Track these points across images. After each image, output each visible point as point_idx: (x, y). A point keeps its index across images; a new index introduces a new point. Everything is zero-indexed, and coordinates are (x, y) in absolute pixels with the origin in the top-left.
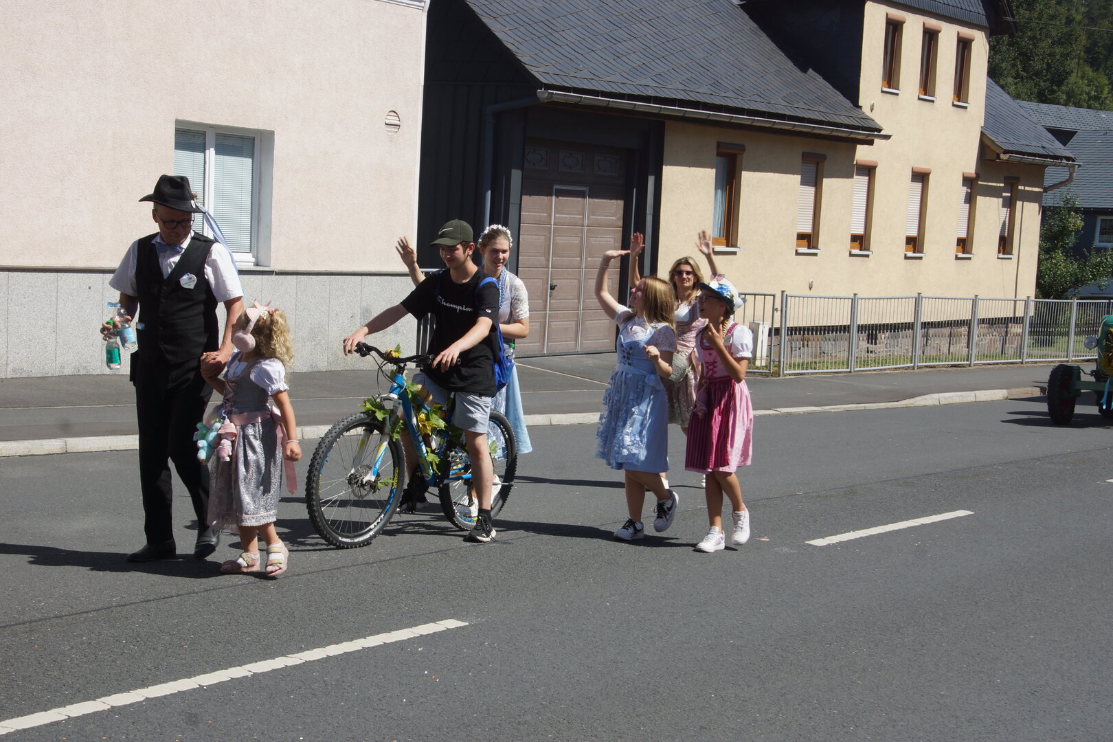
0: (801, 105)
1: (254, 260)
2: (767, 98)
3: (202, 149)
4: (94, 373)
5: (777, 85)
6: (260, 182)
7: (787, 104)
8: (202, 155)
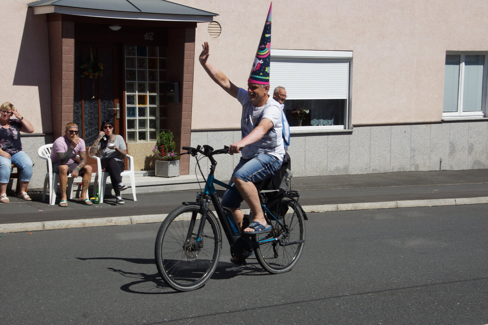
1: (483, 114)
3: (458, 63)
4: (407, 170)
8: (458, 66)
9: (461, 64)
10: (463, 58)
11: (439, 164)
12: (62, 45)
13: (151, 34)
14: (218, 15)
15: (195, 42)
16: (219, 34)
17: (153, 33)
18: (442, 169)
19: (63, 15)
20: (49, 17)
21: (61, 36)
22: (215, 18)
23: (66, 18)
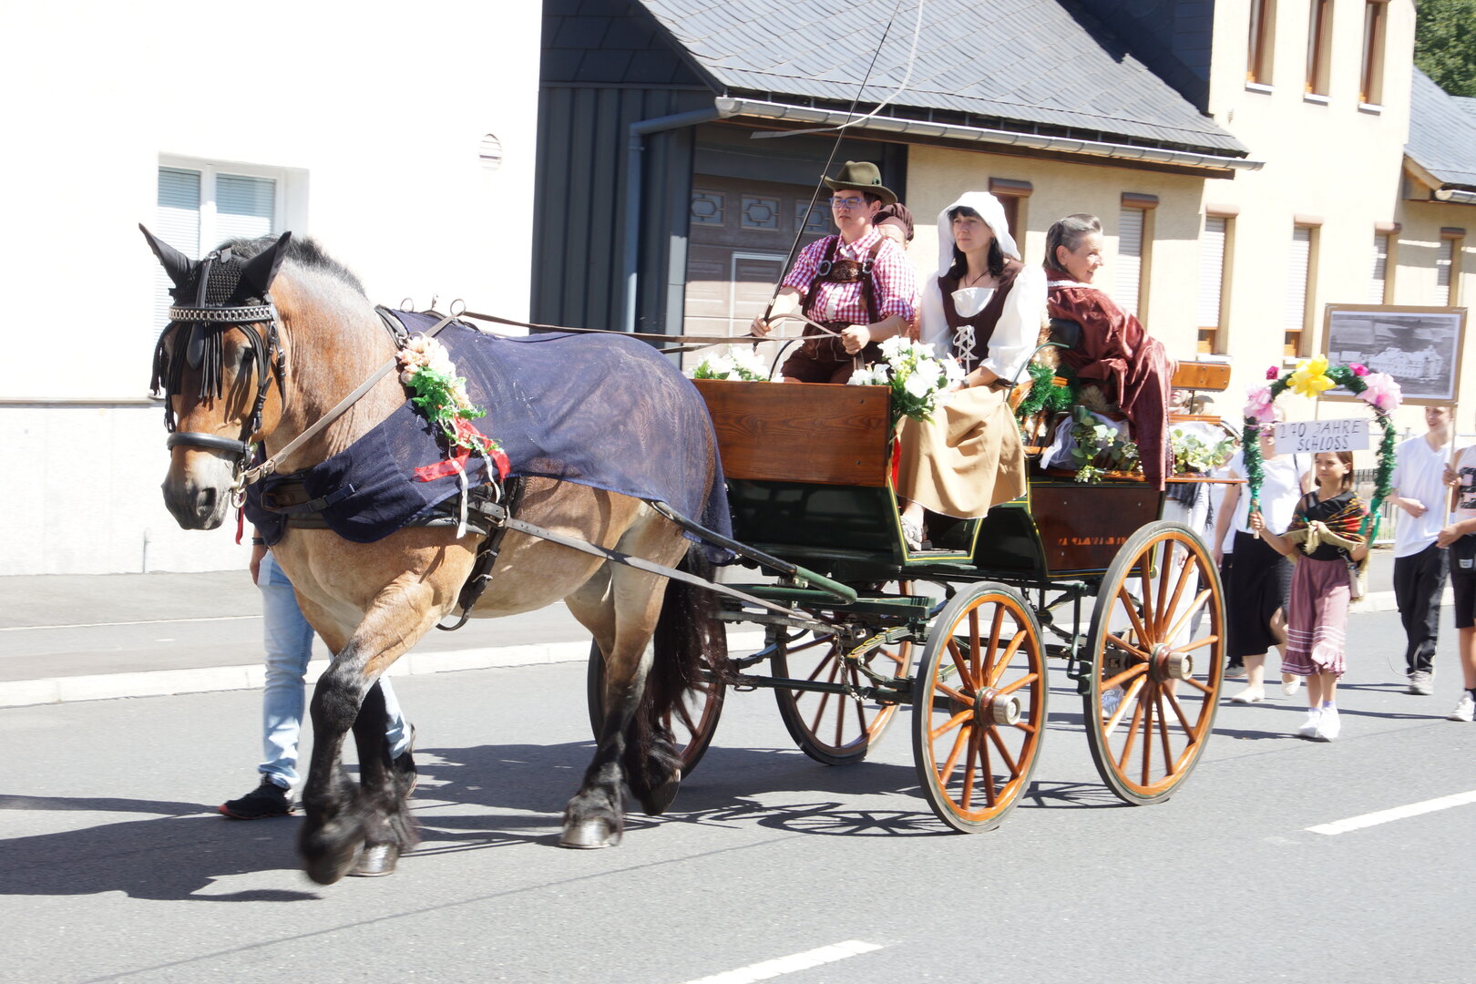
0: (1121, 115)
2: (1067, 104)
5: (1079, 82)
7: (1098, 113)
11: (142, 549)
18: (149, 568)
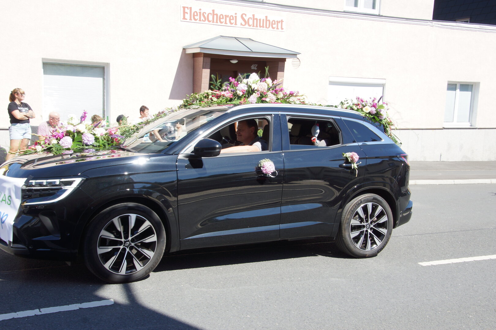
1: (470, 124)
3: (455, 89)
6: (474, 99)
8: (455, 91)
9: (457, 90)
10: (458, 86)
11: (440, 157)
12: (202, 72)
13: (255, 66)
14: (300, 53)
15: (284, 72)
16: (299, 66)
17: (257, 65)
18: (441, 160)
19: (204, 54)
20: (195, 55)
21: (202, 67)
22: (298, 56)
23: (206, 55)
